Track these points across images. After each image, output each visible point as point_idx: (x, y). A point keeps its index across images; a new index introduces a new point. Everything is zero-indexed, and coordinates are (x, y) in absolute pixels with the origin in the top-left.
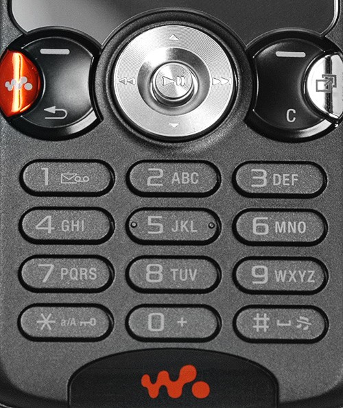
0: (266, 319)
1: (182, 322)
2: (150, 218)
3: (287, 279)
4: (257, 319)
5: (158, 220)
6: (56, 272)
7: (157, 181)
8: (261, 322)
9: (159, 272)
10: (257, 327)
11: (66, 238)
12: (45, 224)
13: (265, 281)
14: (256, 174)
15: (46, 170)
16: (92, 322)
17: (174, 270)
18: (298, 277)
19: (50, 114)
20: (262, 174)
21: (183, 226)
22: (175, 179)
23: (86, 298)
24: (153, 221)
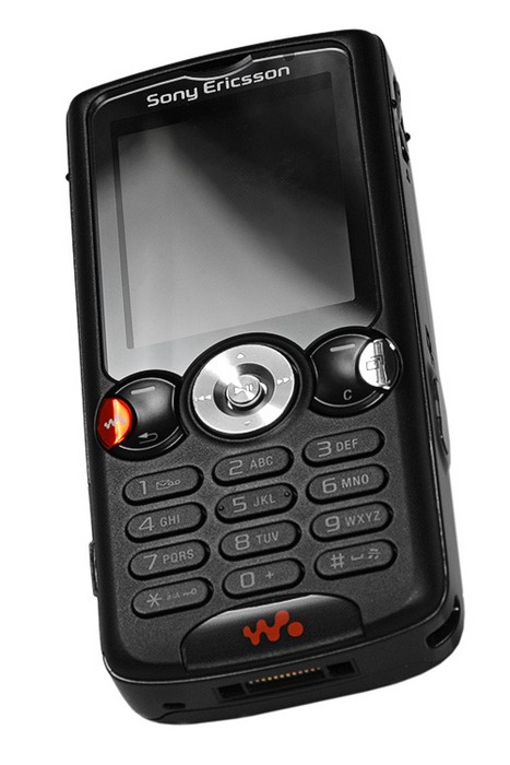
0: (341, 557)
1: (270, 575)
2: (234, 500)
3: (356, 522)
4: (334, 559)
5: (241, 501)
6: (159, 560)
7: (239, 470)
8: (338, 561)
9: (246, 541)
10: (335, 565)
11: (165, 531)
12: (147, 524)
13: (338, 528)
14: (321, 446)
15: (144, 482)
16: (193, 592)
17: (259, 537)
18: (365, 518)
19: (144, 439)
20: (326, 445)
21: (263, 500)
22: (254, 465)
23: (189, 575)
24: (237, 502)
